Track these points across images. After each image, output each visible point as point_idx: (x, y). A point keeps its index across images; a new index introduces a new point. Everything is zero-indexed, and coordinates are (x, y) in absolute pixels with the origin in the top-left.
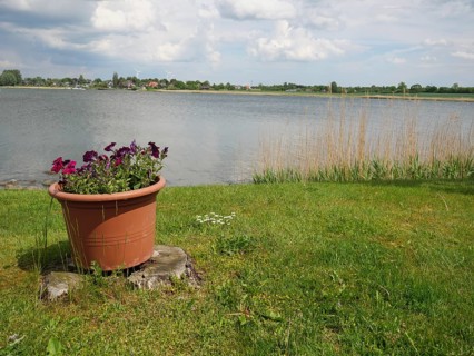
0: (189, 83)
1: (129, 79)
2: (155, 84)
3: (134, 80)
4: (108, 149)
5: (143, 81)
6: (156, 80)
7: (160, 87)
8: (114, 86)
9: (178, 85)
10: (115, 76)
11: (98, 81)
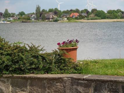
0: (110, 12)
1: (51, 11)
2: (76, 15)
3: (56, 12)
4: (68, 41)
5: (64, 12)
6: (77, 11)
7: (81, 17)
8: (37, 19)
9: (99, 14)
10: (38, 8)
11: (22, 14)
